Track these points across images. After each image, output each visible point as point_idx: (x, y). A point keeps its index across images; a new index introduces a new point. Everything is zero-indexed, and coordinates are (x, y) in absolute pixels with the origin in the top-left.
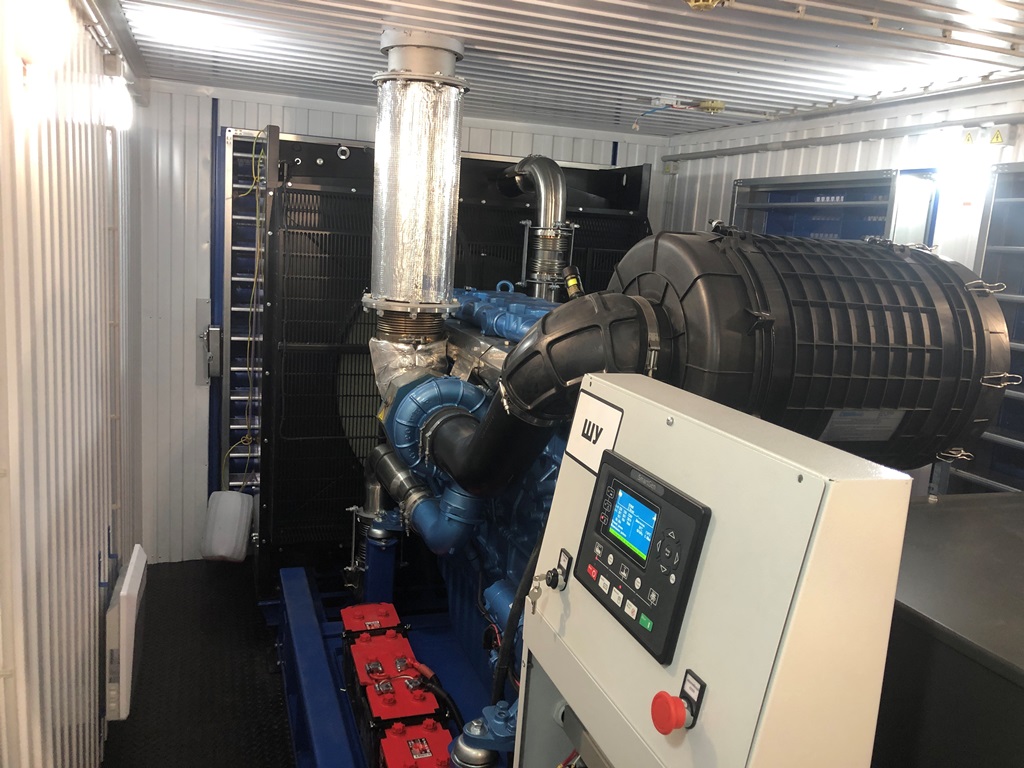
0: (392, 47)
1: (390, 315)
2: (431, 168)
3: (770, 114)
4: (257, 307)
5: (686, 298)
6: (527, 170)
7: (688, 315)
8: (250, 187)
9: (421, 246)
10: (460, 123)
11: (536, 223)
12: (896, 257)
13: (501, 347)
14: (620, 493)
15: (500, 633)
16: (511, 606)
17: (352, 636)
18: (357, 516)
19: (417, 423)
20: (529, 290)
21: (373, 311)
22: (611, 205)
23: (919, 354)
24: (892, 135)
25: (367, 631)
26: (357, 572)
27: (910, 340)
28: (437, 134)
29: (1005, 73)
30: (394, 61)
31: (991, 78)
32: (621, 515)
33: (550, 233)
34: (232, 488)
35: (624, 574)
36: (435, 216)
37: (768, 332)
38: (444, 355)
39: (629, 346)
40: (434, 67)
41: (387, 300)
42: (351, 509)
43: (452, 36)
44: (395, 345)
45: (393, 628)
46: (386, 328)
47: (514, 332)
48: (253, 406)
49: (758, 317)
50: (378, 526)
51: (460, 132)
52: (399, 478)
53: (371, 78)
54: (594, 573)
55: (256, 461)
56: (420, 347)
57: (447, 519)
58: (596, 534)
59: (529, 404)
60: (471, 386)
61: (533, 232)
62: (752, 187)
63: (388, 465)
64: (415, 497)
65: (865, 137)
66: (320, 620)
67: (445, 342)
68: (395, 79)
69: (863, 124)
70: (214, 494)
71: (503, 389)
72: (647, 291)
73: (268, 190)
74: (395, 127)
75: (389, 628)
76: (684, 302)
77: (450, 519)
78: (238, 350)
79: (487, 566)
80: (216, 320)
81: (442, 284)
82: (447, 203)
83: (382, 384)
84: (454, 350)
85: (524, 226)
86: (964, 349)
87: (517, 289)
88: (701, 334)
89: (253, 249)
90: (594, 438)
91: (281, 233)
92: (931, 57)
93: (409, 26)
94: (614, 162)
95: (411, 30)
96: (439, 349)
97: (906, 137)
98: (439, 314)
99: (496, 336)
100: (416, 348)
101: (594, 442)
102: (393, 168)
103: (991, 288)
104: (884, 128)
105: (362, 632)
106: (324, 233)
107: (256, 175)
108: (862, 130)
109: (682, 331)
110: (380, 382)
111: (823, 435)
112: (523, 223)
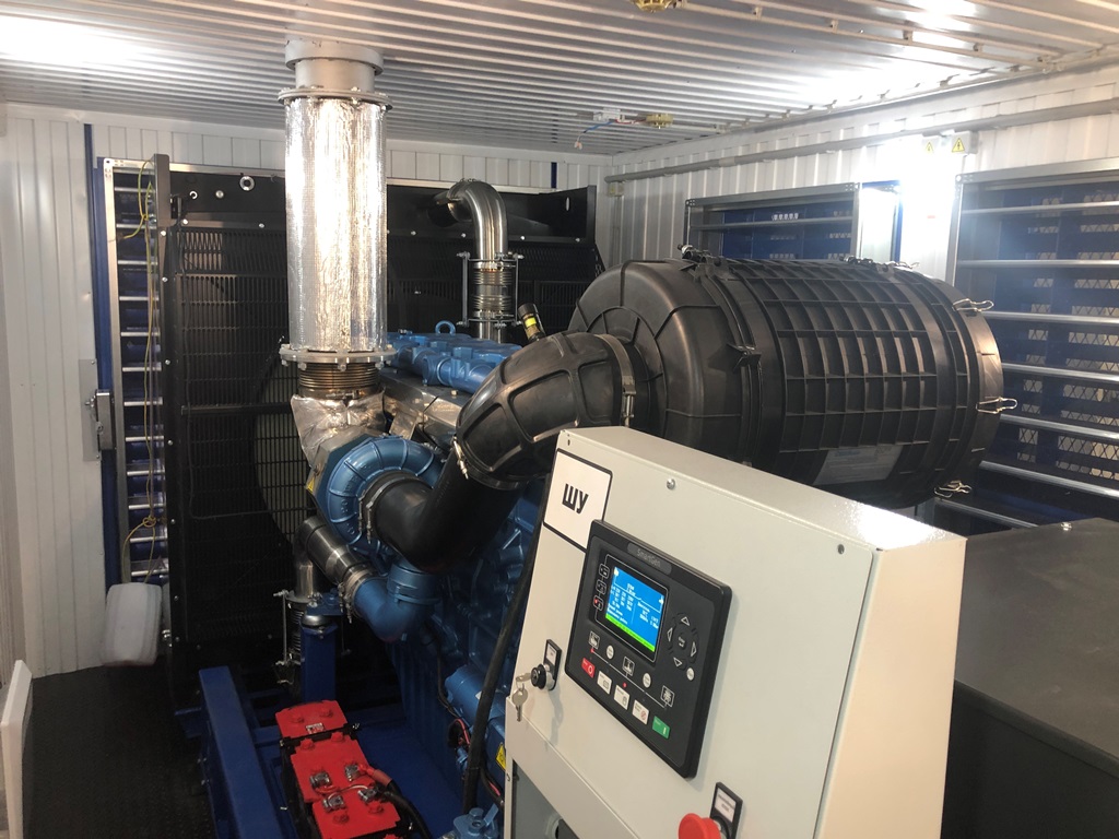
0: (299, 60)
1: (314, 368)
2: (353, 197)
3: (721, 127)
4: (153, 366)
5: (662, 335)
6: (460, 196)
7: (664, 353)
8: (138, 227)
9: (346, 286)
10: (384, 145)
11: (475, 255)
12: (880, 277)
13: (448, 397)
14: (616, 572)
15: (467, 728)
16: (478, 696)
17: (292, 744)
18: (287, 602)
19: (354, 493)
20: (472, 330)
21: (294, 364)
22: (556, 232)
23: (913, 382)
24: (850, 145)
25: (308, 736)
26: (291, 666)
27: (903, 368)
28: (358, 158)
29: (964, 76)
30: (302, 76)
31: (950, 83)
32: (619, 598)
33: (492, 266)
34: (135, 579)
35: (628, 669)
36: (361, 253)
37: (755, 368)
38: (381, 410)
39: (601, 393)
40: (350, 83)
41: (309, 351)
42: (280, 594)
43: (369, 47)
44: (323, 402)
45: (339, 730)
46: (310, 383)
47: (461, 380)
48: (156, 481)
49: (743, 352)
50: (313, 612)
51: (384, 155)
52: (335, 556)
53: (277, 97)
54: (590, 670)
55: (162, 544)
56: (351, 403)
57: (396, 601)
58: (590, 623)
59: (492, 465)
60: (415, 444)
61: (472, 265)
62: (705, 207)
63: (321, 541)
64: (356, 577)
65: (822, 149)
66: (251, 726)
67: (381, 394)
68: (305, 97)
69: (819, 135)
70: (115, 588)
71: (458, 449)
72: (615, 328)
73: (161, 229)
74: (308, 151)
75: (334, 731)
76: (659, 340)
77: (400, 600)
78: (134, 418)
79: (445, 649)
80: (104, 382)
81: (374, 329)
82: (374, 236)
83: (308, 448)
84: (392, 404)
85: (461, 259)
86: (958, 374)
87: (459, 330)
88: (682, 375)
89: (144, 299)
90: (578, 506)
91: (177, 278)
92: (884, 61)
93: (317, 36)
94: (554, 185)
95: (321, 40)
96: (374, 403)
97: (864, 148)
98: (372, 364)
99: (441, 385)
100: (347, 404)
101: (579, 511)
102: (309, 199)
103: (979, 307)
104: (841, 139)
105: (302, 738)
106: (229, 276)
107: (144, 212)
108: (819, 142)
109: (659, 372)
110: (306, 446)
111: (818, 478)
112: (460, 255)
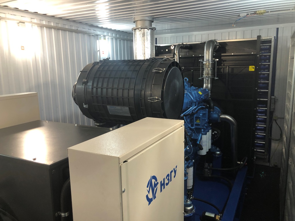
94: (277, 35)
111: (110, 113)
112: (200, 60)
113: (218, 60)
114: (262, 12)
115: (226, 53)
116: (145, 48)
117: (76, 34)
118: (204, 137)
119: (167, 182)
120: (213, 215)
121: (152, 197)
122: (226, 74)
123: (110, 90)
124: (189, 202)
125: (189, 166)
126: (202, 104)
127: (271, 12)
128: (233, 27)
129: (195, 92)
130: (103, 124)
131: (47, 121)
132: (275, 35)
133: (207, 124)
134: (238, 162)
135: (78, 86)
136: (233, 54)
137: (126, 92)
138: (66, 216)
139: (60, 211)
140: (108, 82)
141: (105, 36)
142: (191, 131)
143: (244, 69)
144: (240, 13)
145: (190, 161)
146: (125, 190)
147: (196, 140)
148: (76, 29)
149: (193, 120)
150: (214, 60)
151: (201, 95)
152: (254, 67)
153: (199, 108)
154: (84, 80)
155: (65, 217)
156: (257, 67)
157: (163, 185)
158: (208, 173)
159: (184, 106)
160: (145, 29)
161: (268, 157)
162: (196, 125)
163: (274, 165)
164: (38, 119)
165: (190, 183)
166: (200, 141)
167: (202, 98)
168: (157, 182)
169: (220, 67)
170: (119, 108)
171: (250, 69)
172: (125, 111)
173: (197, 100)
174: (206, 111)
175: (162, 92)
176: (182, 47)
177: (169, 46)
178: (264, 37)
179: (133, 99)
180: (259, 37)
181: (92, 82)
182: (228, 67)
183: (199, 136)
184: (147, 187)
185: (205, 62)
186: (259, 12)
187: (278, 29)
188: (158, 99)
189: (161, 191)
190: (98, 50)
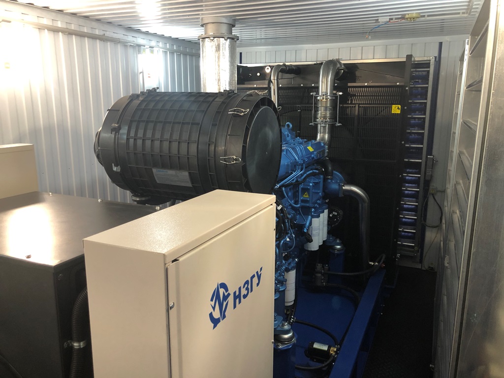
11: (317, 93)
61: (316, 98)
94: (440, 54)
111: (157, 180)
112: (312, 94)
113: (341, 93)
114: (414, 15)
115: (355, 82)
116: (221, 70)
117: (102, 42)
118: (315, 221)
119: (246, 292)
120: (325, 348)
121: (219, 316)
122: (354, 118)
123: (157, 143)
124: (286, 327)
125: (290, 268)
126: (314, 167)
127: (429, 16)
128: (367, 39)
129: (302, 147)
130: (147, 198)
131: (51, 194)
132: (437, 55)
133: (321, 200)
134: (370, 263)
135: (103, 135)
136: (366, 84)
137: (184, 146)
138: (82, 347)
139: (72, 339)
140: (154, 129)
141: (153, 47)
142: (294, 212)
143: (384, 110)
144: (378, 17)
145: (291, 259)
146: (174, 304)
147: (302, 227)
148: (102, 33)
149: (298, 194)
150: (336, 94)
151: (312, 153)
152: (400, 106)
153: (307, 173)
154: (113, 125)
155: (80, 349)
156: (406, 108)
157: (237, 297)
158: (321, 280)
159: (282, 171)
160: (221, 39)
161: (419, 254)
162: (303, 201)
163: (429, 267)
164: (36, 191)
165: (290, 296)
166: (309, 227)
167: (313, 158)
168: (227, 293)
169: (344, 105)
170: (171, 172)
171: (393, 110)
172: (182, 178)
173: (304, 161)
174: (320, 179)
175: (244, 147)
176: (284, 70)
177: (262, 68)
178: (418, 57)
179: (196, 159)
180: (409, 57)
181: (127, 128)
182: (357, 106)
183: (307, 220)
184: (212, 300)
185: (321, 96)
186: (410, 16)
187: (441, 44)
188: (236, 160)
189: (235, 307)
190: (140, 71)
